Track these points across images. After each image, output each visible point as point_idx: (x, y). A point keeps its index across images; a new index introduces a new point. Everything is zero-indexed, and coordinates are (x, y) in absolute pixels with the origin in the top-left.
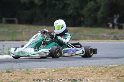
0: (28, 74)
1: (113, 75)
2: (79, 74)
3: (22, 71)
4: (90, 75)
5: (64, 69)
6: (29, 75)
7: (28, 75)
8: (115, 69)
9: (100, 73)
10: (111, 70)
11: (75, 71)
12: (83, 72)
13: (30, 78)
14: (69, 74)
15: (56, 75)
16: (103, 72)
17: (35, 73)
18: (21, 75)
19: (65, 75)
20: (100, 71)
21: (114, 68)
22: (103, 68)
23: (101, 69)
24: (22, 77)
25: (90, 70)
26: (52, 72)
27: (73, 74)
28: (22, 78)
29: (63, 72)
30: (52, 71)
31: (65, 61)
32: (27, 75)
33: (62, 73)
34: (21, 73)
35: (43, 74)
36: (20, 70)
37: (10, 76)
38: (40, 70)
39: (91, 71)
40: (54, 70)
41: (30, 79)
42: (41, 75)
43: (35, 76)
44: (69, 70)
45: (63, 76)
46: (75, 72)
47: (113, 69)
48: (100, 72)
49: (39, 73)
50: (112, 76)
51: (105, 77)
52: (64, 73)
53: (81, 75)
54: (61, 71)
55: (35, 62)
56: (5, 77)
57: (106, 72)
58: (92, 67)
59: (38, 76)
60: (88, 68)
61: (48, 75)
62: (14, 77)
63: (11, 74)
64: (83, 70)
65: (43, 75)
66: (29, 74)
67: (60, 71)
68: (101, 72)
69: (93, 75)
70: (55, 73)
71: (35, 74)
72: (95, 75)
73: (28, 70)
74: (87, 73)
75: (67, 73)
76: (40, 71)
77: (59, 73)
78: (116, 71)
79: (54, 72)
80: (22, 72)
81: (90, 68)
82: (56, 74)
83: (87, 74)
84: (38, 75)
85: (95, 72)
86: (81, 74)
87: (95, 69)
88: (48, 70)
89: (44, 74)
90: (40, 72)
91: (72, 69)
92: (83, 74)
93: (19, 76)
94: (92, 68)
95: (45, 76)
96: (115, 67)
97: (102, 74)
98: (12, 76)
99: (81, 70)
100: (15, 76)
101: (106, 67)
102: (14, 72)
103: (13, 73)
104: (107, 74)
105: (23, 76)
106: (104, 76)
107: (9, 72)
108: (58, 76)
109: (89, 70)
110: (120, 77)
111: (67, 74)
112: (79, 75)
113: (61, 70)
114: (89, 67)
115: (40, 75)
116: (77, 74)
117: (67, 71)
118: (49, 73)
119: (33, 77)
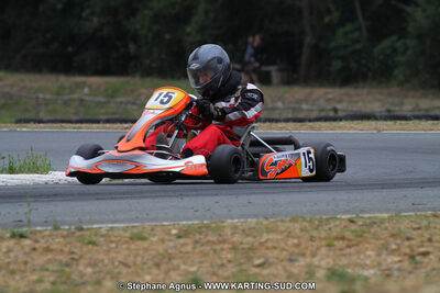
0: (90, 243)
1: (387, 249)
2: (269, 244)
3: (65, 233)
4: (307, 248)
5: (207, 227)
6: (95, 248)
7: (90, 246)
8: (387, 229)
9: (339, 244)
10: (373, 230)
11: (248, 235)
12: (279, 237)
13: (101, 257)
14: (233, 243)
15: (189, 248)
16: (349, 240)
17: (112, 242)
18: (66, 249)
19: (222, 249)
20: (334, 234)
21: (383, 226)
22: (343, 223)
23: (338, 229)
24: (73, 253)
26: (172, 238)
27: (246, 246)
28: (73, 259)
29: (210, 238)
30: (169, 234)
32: (85, 249)
33: (209, 242)
34: (62, 240)
35: (140, 243)
36: (56, 228)
37: (27, 249)
38: (125, 229)
39: (307, 236)
40: (174, 232)
41: (102, 261)
42: (137, 250)
43: (118, 253)
44: (228, 232)
45: (215, 251)
46: (250, 239)
47: (379, 230)
48: (337, 238)
49: (126, 242)
50: (385, 252)
51: (362, 257)
52: (213, 243)
53: (275, 248)
54: (200, 233)
56: (12, 255)
57: (360, 239)
58: (304, 219)
59: (126, 252)
60: (291, 225)
61: (161, 250)
62: (41, 254)
63: (27, 242)
64: (276, 232)
65: (146, 250)
66: (94, 243)
67: (198, 235)
68: (343, 238)
69: (318, 249)
70: (181, 241)
71: (113, 245)
72: (324, 250)
73: (82, 229)
74: (296, 241)
75: (224, 241)
76: (128, 234)
78: (393, 236)
79: (179, 237)
80: (64, 237)
81: (297, 226)
83: (298, 245)
84: (124, 246)
85: (320, 239)
86: (276, 245)
87: (316, 229)
88: (153, 230)
89: (145, 244)
90: (131, 239)
92: (283, 245)
93: (61, 250)
94: (305, 224)
95: (153, 253)
96: (382, 221)
97: (349, 246)
98: (34, 249)
99: (269, 231)
100: (48, 250)
101: (351, 221)
102: (38, 237)
103: (37, 241)
105: (75, 250)
106: (358, 253)
107: (22, 236)
108: (197, 250)
109: (297, 231)
111: (226, 246)
112: (268, 248)
113: (199, 230)
114: (293, 220)
115: (133, 246)
116: (261, 244)
117: (220, 235)
118: (163, 241)
119: (113, 255)
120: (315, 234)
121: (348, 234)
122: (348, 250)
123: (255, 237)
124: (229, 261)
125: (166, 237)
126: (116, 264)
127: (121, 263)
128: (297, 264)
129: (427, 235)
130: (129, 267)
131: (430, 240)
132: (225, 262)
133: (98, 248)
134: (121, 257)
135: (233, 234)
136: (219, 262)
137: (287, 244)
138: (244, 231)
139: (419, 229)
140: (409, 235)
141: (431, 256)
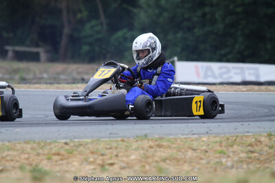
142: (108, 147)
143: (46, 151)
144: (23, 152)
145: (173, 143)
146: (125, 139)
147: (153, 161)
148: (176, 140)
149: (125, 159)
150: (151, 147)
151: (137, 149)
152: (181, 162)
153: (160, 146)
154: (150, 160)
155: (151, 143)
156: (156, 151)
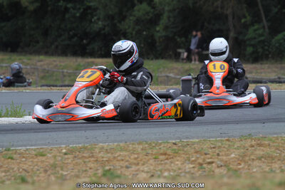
0: (9, 158)
1: (189, 160)
2: (119, 158)
4: (141, 160)
5: (85, 148)
6: (12, 161)
7: (10, 160)
8: (195, 148)
9: (162, 157)
10: (185, 149)
12: (127, 154)
13: (13, 166)
14: (97, 158)
15: (70, 161)
16: (169, 155)
17: (24, 157)
19: (89, 161)
20: (162, 151)
21: (193, 147)
22: (169, 145)
23: (165, 148)
25: (142, 149)
26: (62, 155)
27: (105, 159)
29: (85, 155)
30: (60, 152)
31: (87, 132)
32: (6, 161)
33: (83, 157)
35: (40, 158)
38: (35, 150)
39: (144, 153)
40: (64, 151)
41: (13, 169)
42: (37, 162)
43: (25, 164)
44: (97, 150)
45: (85, 162)
46: (109, 155)
47: (189, 149)
48: (162, 154)
49: (32, 157)
50: (187, 162)
51: (173, 165)
52: (85, 157)
53: (123, 160)
55: (24, 133)
57: (176, 154)
58: (147, 144)
59: (30, 163)
60: (137, 146)
61: (52, 162)
64: (126, 150)
65: (42, 162)
66: (12, 158)
67: (78, 153)
68: (165, 154)
69: (148, 160)
70: (66, 156)
71: (24, 159)
72: (151, 161)
73: (9, 150)
74: (136, 156)
75: (93, 156)
76: (34, 153)
77: (75, 157)
78: (197, 152)
79: (66, 154)
81: (141, 147)
82: (68, 158)
83: (135, 159)
84: (31, 160)
85: (152, 154)
86: (123, 158)
87: (151, 148)
88: (51, 150)
89: (43, 158)
90: (36, 155)
91: (103, 148)
92: (127, 158)
94: (147, 146)
95: (47, 164)
96: (193, 144)
97: (167, 159)
99: (122, 150)
101: (175, 144)
104: (178, 158)
106: (171, 162)
108: (74, 162)
109: (139, 150)
110: (205, 166)
111: (93, 159)
112: (118, 161)
113: (80, 150)
114: (140, 143)
115: (36, 160)
116: (115, 158)
117: (92, 153)
118: (55, 157)
119: (21, 165)
120: (150, 151)
121: (169, 152)
122: (166, 161)
123: (112, 154)
124: (91, 169)
125: (58, 154)
126: (21, 170)
127: (23, 169)
128: (130, 169)
129: (217, 152)
130: (28, 172)
131: (218, 155)
132: (88, 168)
133: (14, 161)
134: (25, 167)
135: (100, 152)
136: (84, 169)
137: (130, 157)
138: (107, 150)
139: (214, 148)
140: (206, 152)
141: (214, 165)
142: (212, 146)
143: (155, 152)
144: (133, 152)
145: (274, 142)
146: (231, 139)
147: (249, 160)
148: (278, 139)
149: (224, 158)
150: (252, 146)
151: (238, 148)
152: (276, 160)
153: (260, 145)
154: (247, 158)
155: (253, 143)
156: (255, 150)
